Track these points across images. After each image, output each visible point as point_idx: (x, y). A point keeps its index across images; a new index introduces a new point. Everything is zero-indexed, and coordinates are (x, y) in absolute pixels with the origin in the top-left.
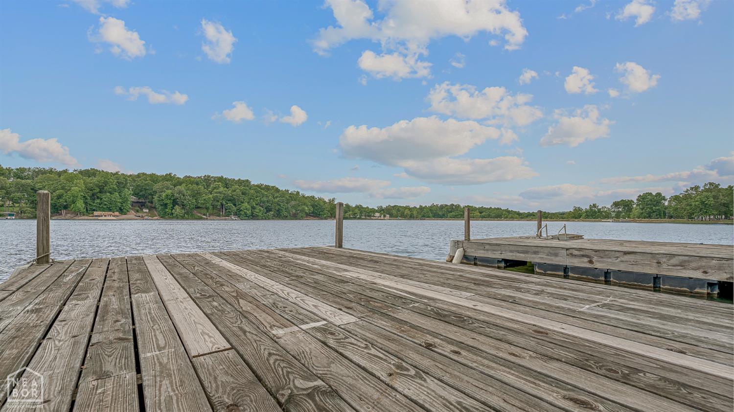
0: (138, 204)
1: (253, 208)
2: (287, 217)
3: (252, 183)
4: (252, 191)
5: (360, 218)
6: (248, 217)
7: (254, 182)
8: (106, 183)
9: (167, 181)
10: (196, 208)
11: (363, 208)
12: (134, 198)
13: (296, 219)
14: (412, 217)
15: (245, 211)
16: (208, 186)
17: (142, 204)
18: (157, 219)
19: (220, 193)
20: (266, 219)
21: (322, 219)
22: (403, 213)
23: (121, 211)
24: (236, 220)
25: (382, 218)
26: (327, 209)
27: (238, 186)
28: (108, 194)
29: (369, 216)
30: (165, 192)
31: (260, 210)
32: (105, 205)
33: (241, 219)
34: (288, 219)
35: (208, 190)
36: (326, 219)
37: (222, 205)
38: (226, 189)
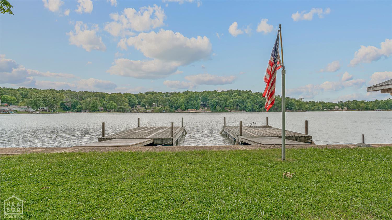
0: (203, 105)
1: (253, 106)
2: (271, 110)
3: (253, 92)
4: (252, 97)
5: (322, 110)
6: (250, 110)
7: (254, 92)
8: (191, 97)
9: (214, 94)
10: (226, 106)
11: (325, 103)
12: (201, 103)
13: (277, 111)
14: (367, 109)
15: (249, 107)
16: (231, 95)
17: (205, 105)
18: (210, 112)
19: (236, 98)
20: (259, 111)
21: (294, 111)
22: (359, 106)
23: (197, 109)
24: (244, 112)
25: (341, 110)
26: (297, 105)
27: (245, 95)
28: (192, 101)
29: (329, 108)
30: (213, 99)
31: (256, 107)
32: (191, 106)
33: (247, 112)
34: (272, 112)
35: (231, 97)
36: (296, 111)
37: (238, 104)
38: (239, 96)
